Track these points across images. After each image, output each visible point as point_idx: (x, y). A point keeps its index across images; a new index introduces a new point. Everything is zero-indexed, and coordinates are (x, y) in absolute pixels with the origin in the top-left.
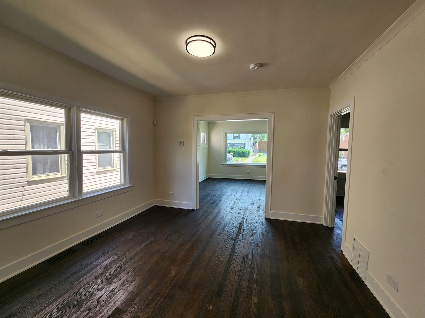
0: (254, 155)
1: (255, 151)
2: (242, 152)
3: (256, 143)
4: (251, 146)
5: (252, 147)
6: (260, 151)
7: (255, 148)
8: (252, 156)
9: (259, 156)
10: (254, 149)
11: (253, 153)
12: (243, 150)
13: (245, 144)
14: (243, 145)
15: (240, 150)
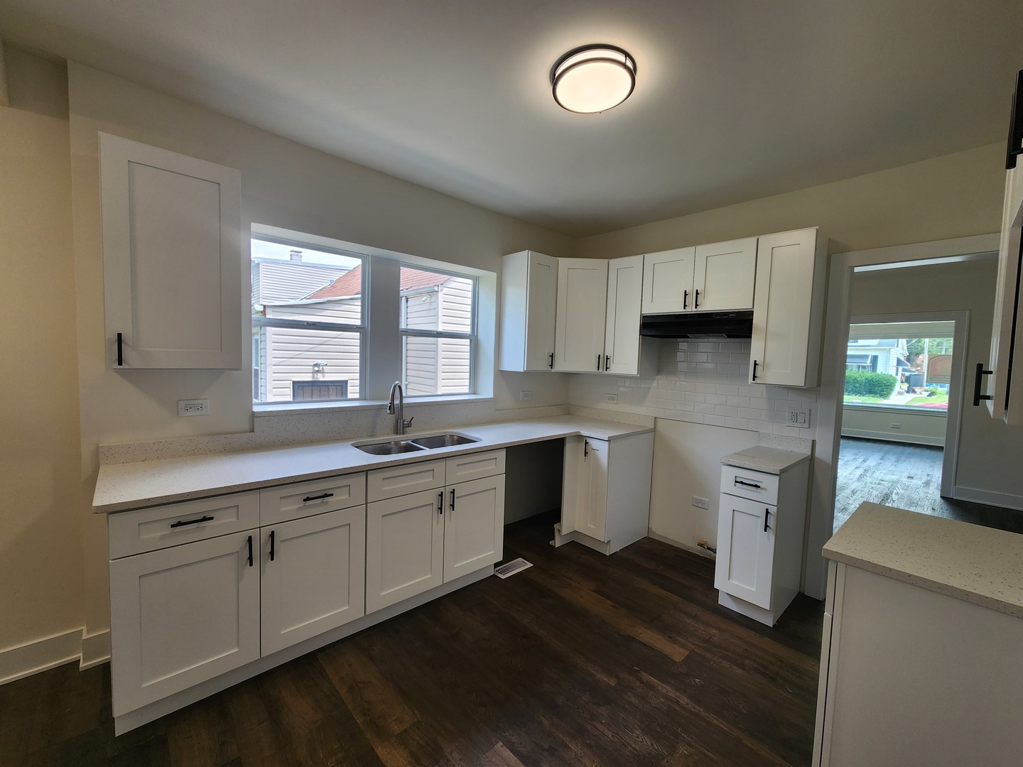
0: (908, 392)
1: (912, 379)
2: (866, 379)
3: (918, 354)
4: (899, 362)
5: (900, 368)
6: (933, 378)
7: (914, 370)
8: (899, 393)
9: (929, 395)
10: (907, 374)
11: (905, 386)
12: (868, 374)
13: (875, 358)
14: (869, 361)
15: (857, 375)
